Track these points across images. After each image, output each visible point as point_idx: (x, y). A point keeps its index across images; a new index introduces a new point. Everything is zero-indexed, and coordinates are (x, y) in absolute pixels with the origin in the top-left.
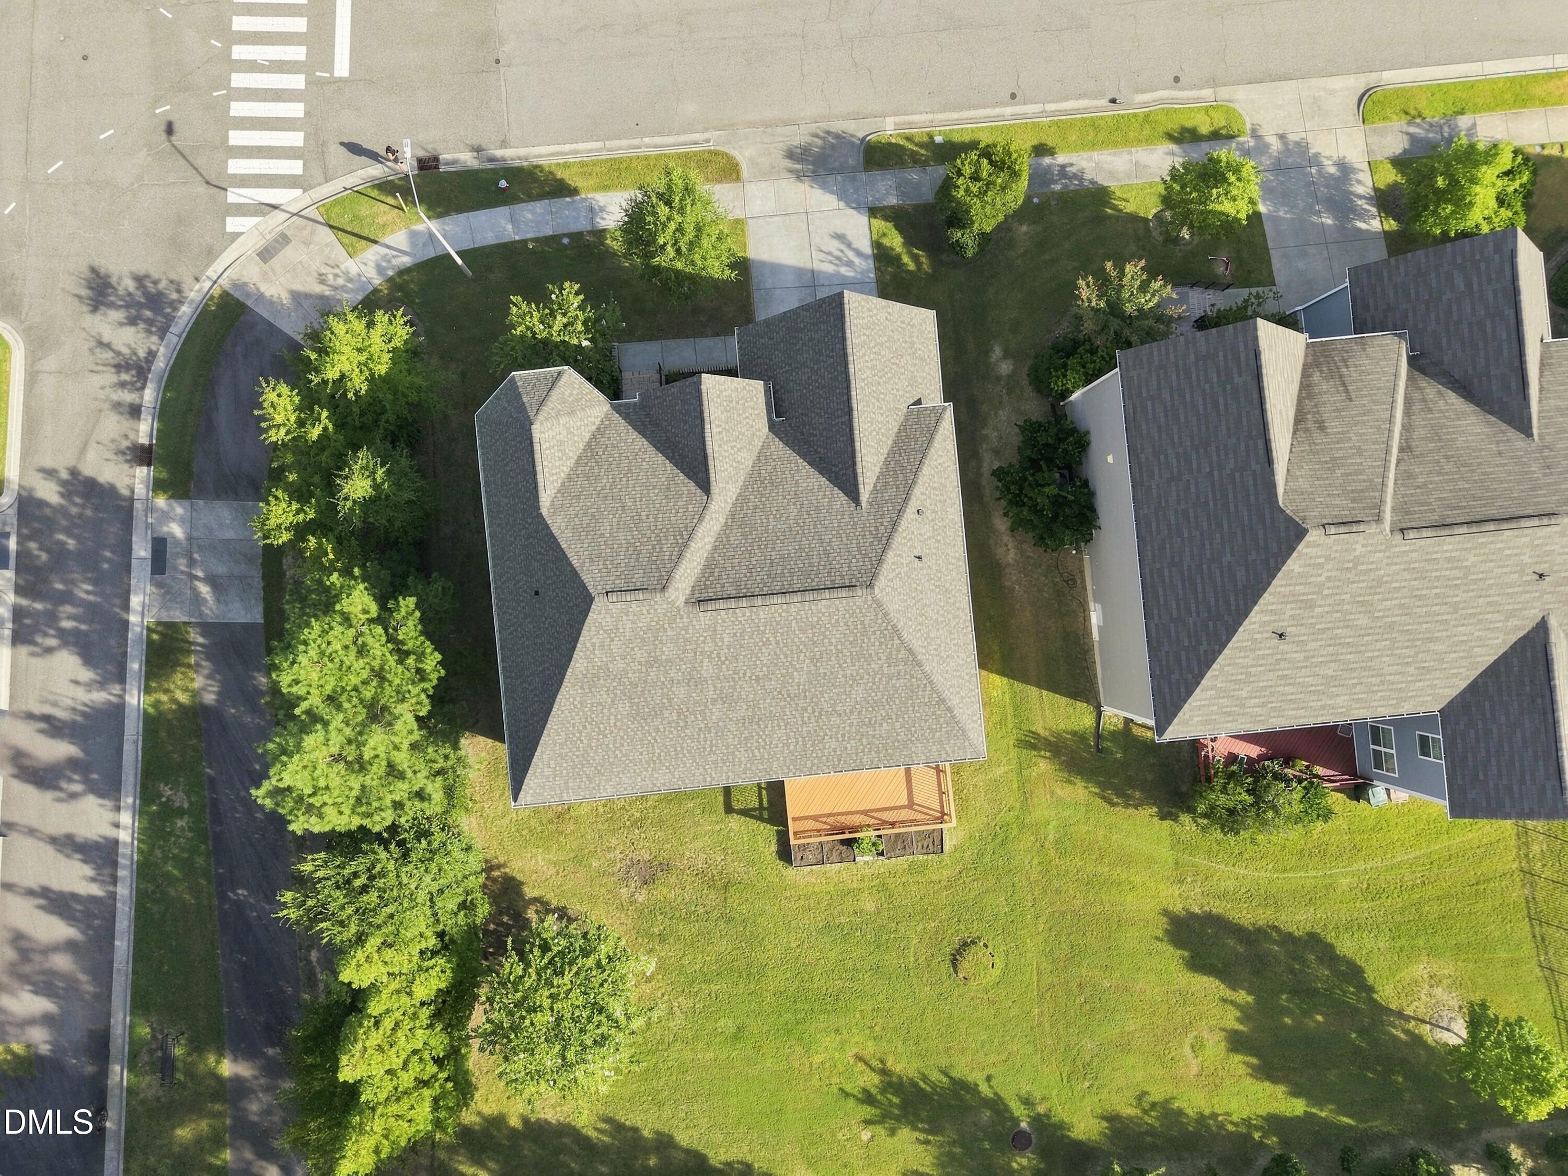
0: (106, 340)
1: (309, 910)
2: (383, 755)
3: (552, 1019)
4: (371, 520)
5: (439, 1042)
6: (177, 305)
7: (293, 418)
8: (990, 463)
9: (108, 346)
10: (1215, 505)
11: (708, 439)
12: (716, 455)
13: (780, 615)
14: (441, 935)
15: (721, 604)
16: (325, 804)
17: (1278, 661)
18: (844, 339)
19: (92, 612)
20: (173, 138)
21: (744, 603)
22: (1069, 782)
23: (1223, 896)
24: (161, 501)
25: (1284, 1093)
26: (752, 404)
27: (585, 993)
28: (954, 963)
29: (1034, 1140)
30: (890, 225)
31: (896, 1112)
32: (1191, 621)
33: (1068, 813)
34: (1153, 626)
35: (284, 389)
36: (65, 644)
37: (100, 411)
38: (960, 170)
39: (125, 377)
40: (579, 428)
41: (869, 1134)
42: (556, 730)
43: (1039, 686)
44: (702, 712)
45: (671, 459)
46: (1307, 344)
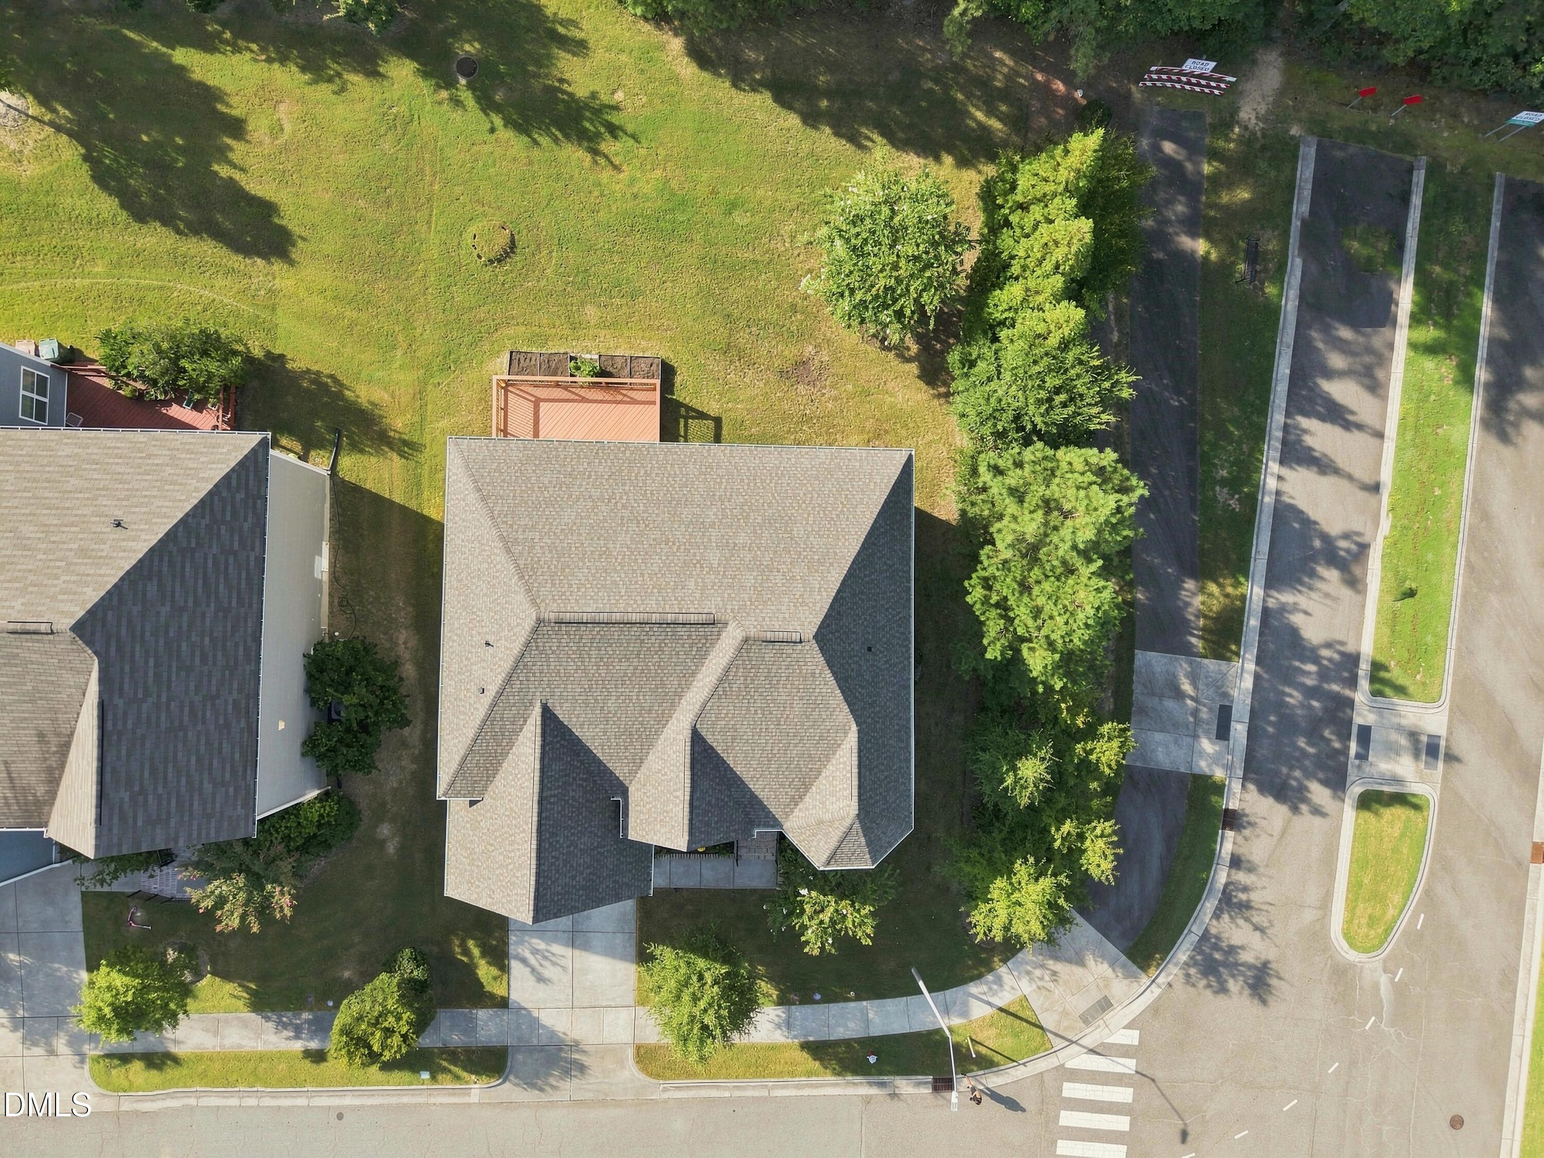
0: (1258, 933)
1: (1109, 378)
2: (1026, 512)
3: (899, 247)
4: (1023, 737)
5: (1006, 241)
6: (1192, 963)
7: (1088, 843)
8: (412, 733)
9: (1257, 928)
10: (170, 667)
11: (688, 785)
12: (682, 768)
13: (636, 602)
14: (995, 339)
15: (693, 618)
16: (1082, 474)
17: (127, 498)
18: (538, 874)
19: (1289, 677)
20: (1182, 1127)
21: (670, 618)
22: (372, 404)
23: (230, 272)
24: (1219, 774)
25: (193, 72)
26: (642, 816)
27: (868, 267)
28: (513, 244)
29: (455, 66)
30: (488, 988)
31: (588, 114)
32: (215, 550)
33: (380, 374)
34: (257, 550)
35: (1095, 872)
36: (1314, 650)
37: (1267, 866)
38: (404, 1041)
39: (1243, 896)
40: (814, 807)
41: (616, 96)
42: (864, 516)
43: (391, 503)
44: (725, 516)
45: (728, 768)
46: (46, 826)
